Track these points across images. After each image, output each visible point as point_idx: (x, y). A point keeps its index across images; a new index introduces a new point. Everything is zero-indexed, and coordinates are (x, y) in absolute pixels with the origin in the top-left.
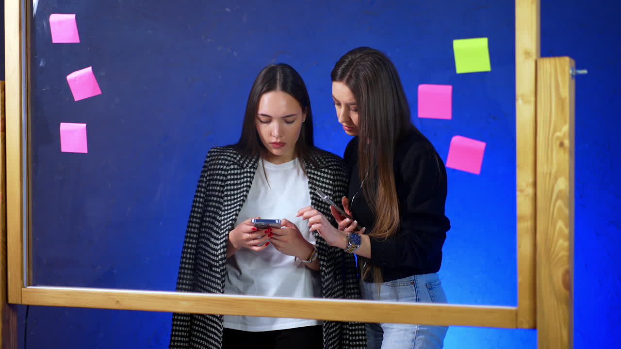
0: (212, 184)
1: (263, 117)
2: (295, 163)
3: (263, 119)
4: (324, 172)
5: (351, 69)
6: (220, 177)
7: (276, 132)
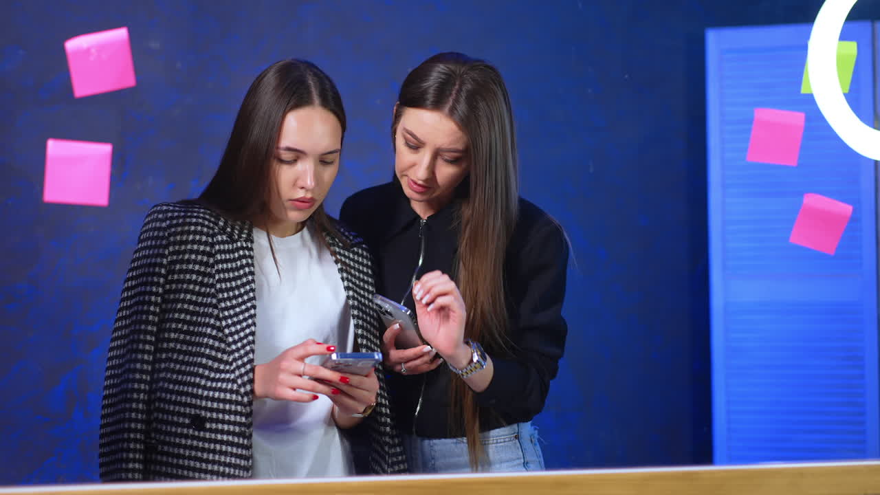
0: (179, 270)
1: (287, 152)
2: (302, 237)
3: (286, 156)
4: (357, 253)
5: (454, 92)
6: (196, 257)
7: (309, 182)
